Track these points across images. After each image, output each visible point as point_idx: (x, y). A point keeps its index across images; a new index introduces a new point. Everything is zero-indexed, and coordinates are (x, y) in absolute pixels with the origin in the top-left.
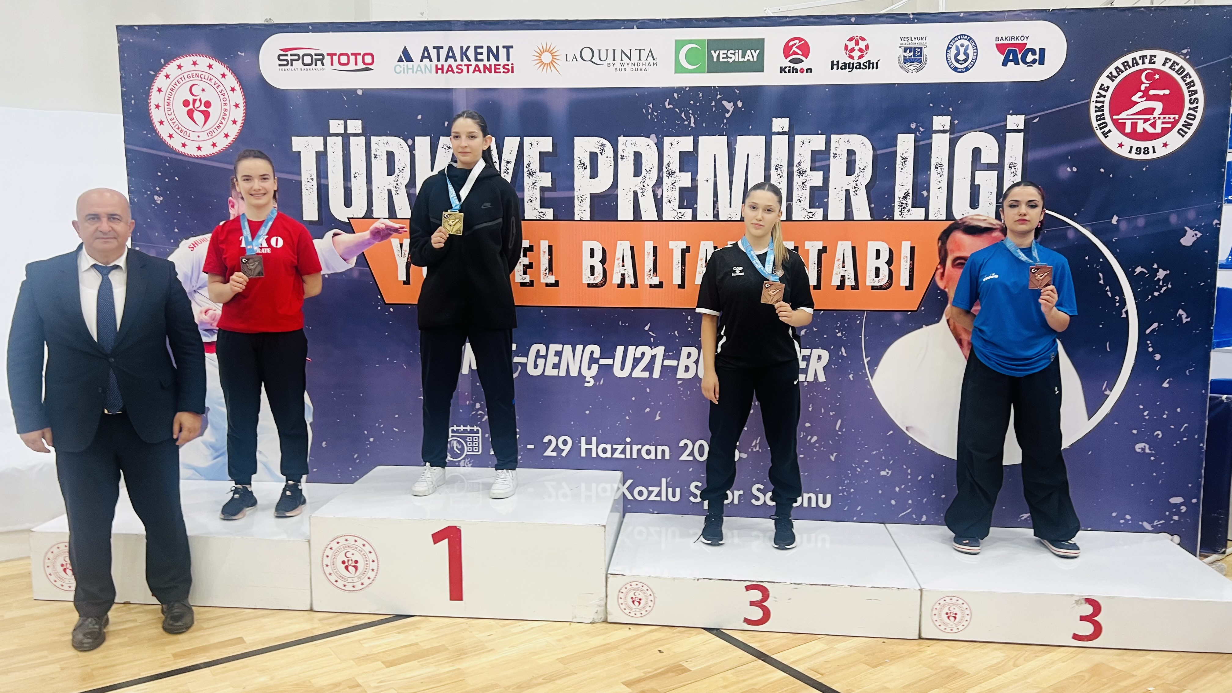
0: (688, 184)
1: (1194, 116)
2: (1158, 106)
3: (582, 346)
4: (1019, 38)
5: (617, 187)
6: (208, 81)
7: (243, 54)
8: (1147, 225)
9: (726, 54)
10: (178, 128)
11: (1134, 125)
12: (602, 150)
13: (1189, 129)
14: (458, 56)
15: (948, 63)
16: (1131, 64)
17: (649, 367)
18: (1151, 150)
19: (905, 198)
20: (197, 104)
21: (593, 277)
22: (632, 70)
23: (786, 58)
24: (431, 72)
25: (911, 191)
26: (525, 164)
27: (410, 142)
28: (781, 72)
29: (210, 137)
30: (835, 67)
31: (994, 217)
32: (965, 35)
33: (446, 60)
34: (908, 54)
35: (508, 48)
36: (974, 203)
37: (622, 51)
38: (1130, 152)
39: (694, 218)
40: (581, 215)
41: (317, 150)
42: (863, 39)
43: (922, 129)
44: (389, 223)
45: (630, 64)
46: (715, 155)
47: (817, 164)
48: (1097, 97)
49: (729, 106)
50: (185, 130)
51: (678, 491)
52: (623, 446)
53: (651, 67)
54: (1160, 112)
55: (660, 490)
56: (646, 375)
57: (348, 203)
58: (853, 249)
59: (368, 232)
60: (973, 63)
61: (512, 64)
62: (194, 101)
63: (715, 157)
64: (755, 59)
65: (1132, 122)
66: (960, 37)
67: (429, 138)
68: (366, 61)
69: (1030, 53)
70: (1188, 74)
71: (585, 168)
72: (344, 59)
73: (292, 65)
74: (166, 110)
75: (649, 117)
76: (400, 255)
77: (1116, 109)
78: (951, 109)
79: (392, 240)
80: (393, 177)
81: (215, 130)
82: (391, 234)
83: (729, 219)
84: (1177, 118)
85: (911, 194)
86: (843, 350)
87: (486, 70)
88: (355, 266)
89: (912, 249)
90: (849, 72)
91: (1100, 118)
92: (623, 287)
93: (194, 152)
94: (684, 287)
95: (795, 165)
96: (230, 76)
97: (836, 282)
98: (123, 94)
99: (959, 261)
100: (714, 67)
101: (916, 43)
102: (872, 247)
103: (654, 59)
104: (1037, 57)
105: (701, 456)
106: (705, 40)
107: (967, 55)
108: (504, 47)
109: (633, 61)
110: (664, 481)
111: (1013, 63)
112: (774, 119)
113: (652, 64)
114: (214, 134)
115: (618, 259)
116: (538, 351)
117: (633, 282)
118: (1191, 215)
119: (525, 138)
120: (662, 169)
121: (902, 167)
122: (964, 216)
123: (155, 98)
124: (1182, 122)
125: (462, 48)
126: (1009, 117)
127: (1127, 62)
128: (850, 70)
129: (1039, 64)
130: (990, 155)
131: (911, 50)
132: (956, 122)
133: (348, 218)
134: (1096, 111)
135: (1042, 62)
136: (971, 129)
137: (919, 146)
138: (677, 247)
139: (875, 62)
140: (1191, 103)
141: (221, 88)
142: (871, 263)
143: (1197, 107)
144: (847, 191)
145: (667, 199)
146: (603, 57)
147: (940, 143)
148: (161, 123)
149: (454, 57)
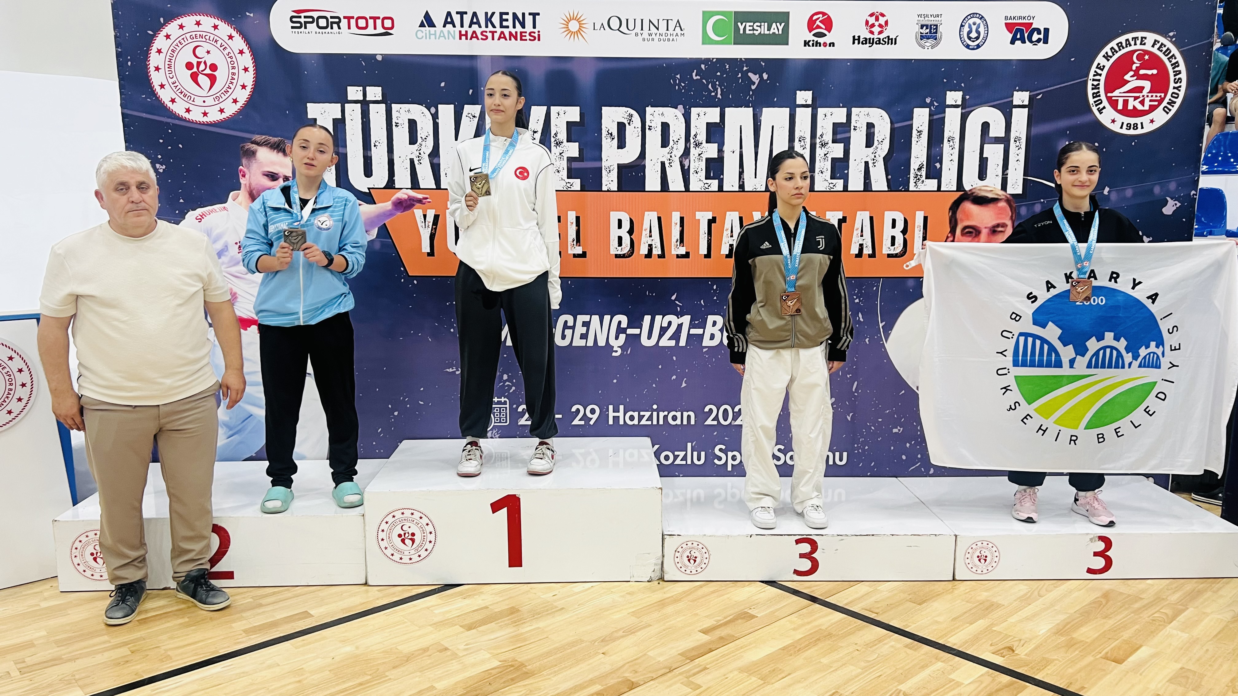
0: (715, 155)
1: (1178, 94)
2: (1147, 85)
3: (609, 317)
4: (1026, 18)
5: (645, 158)
6: (213, 43)
7: (252, 15)
8: (1134, 195)
9: (753, 26)
10: (181, 93)
11: (1126, 102)
12: (630, 120)
13: (1173, 106)
14: (482, 22)
15: (961, 41)
16: (1124, 45)
17: (676, 336)
18: (1139, 126)
19: (919, 169)
20: (202, 67)
21: (620, 248)
22: (660, 40)
23: (810, 32)
24: (454, 38)
25: (925, 163)
26: (553, 134)
27: (433, 110)
28: (805, 46)
29: (217, 102)
30: (856, 42)
31: (1000, 188)
32: (977, 14)
33: (470, 26)
34: (925, 31)
35: (534, 15)
36: (982, 175)
37: (650, 21)
38: (1121, 128)
39: (721, 189)
40: (609, 186)
41: (334, 117)
42: (883, 15)
43: (936, 104)
44: (413, 193)
45: (658, 35)
46: (741, 126)
47: (839, 137)
48: (1094, 75)
49: (755, 78)
50: (189, 94)
51: (703, 454)
52: (650, 413)
53: (679, 38)
54: (1148, 91)
55: (686, 455)
56: (672, 343)
57: (368, 172)
58: (871, 218)
59: (390, 203)
60: (984, 41)
61: (539, 32)
62: (199, 64)
63: (741, 128)
64: (780, 32)
65: (1124, 100)
66: (973, 15)
67: (452, 106)
68: (386, 26)
69: (1036, 32)
70: (1173, 55)
71: (613, 139)
72: (362, 23)
73: (306, 28)
74: (167, 73)
75: (677, 87)
76: (424, 226)
77: (1111, 86)
78: (963, 85)
79: (415, 211)
80: (415, 147)
81: (222, 95)
82: (414, 205)
83: (754, 190)
84: (1162, 97)
85: (925, 166)
86: (860, 315)
87: (512, 38)
88: (376, 238)
89: (926, 219)
90: (870, 47)
91: (1096, 95)
92: (651, 257)
93: (201, 119)
94: (710, 257)
95: (818, 137)
96: (237, 38)
97: (855, 250)
98: (118, 55)
99: (967, 230)
100: (741, 39)
101: (932, 20)
102: (889, 216)
103: (681, 30)
104: (1041, 36)
105: (725, 420)
106: (732, 12)
107: (978, 32)
108: (530, 14)
109: (660, 31)
110: (689, 445)
111: (1020, 41)
112: (798, 92)
113: (679, 35)
114: (221, 100)
115: (646, 230)
116: (566, 322)
117: (660, 253)
118: (1172, 186)
119: (552, 107)
120: (690, 140)
121: (918, 140)
122: (973, 187)
123: (154, 60)
124: (1167, 100)
125: (486, 14)
126: (1015, 93)
127: (1121, 43)
128: (871, 45)
129: (1044, 43)
130: (997, 130)
131: (927, 26)
132: (968, 97)
133: (369, 189)
134: (1093, 89)
135: (1046, 41)
136: (981, 104)
137: (933, 120)
138: (703, 217)
139: (894, 38)
140: (1176, 83)
141: (228, 50)
142: (888, 232)
143: (1180, 87)
144: (867, 163)
145: (694, 170)
146: (631, 26)
147: (952, 117)
148: (162, 86)
149: (478, 23)
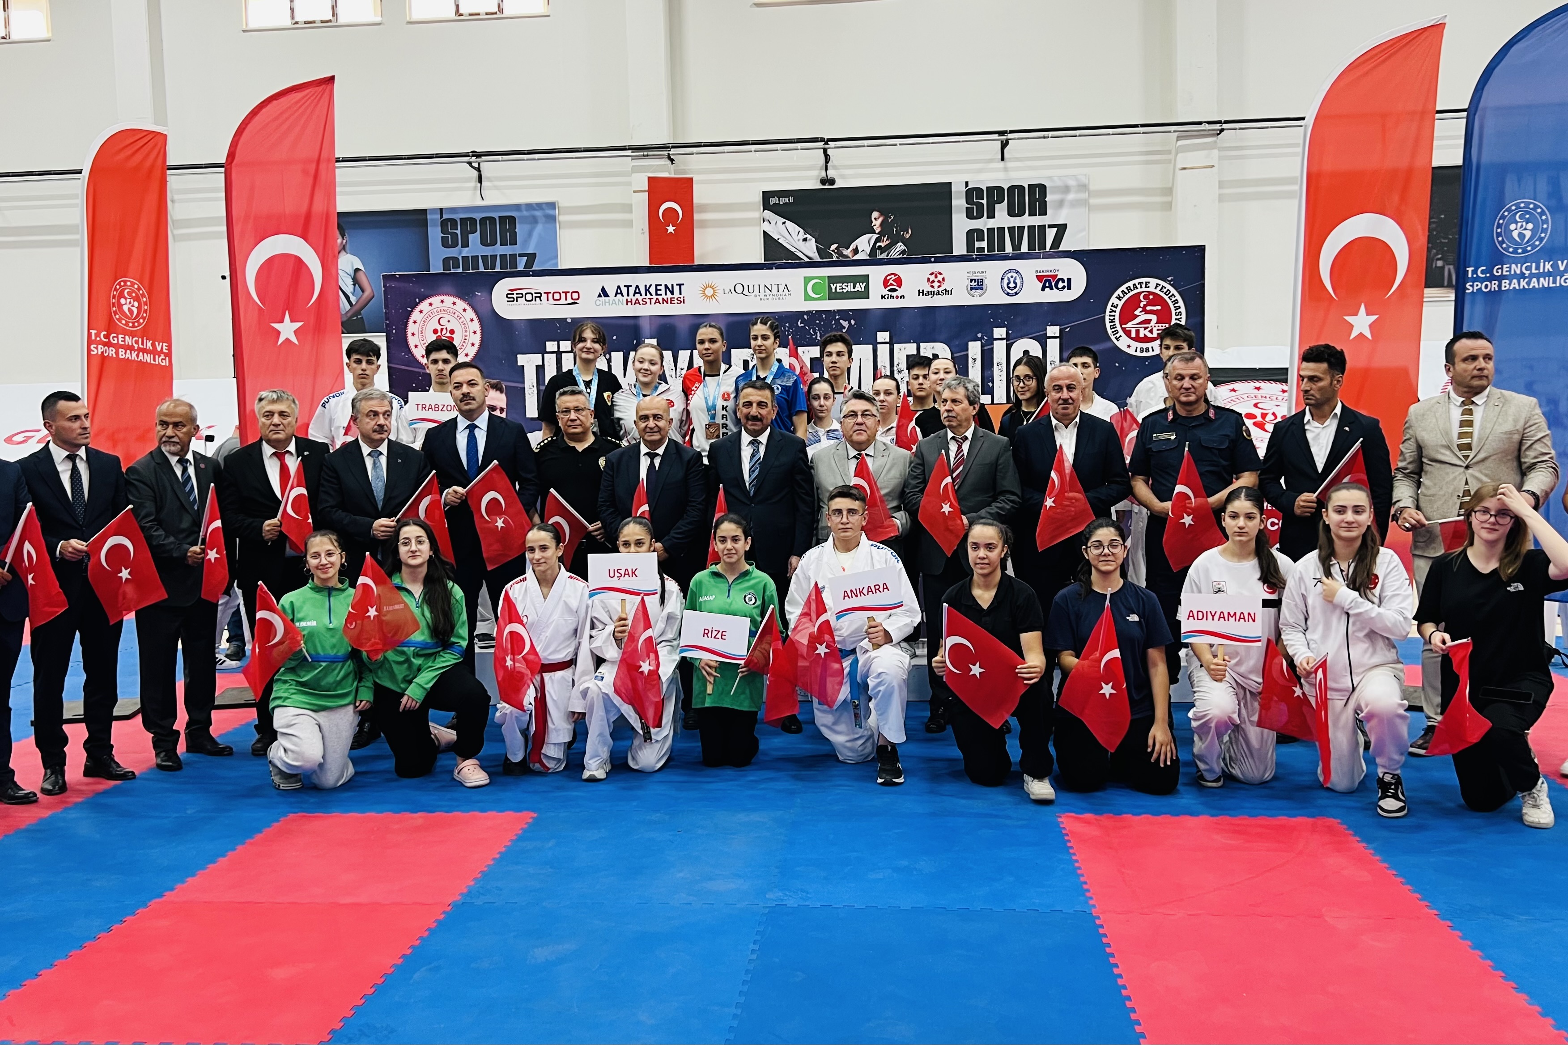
2: (1154, 318)
4: (1052, 271)
6: (452, 315)
7: (480, 294)
9: (842, 286)
11: (1138, 332)
14: (643, 291)
15: (1003, 290)
16: (1132, 288)
18: (1150, 349)
20: (444, 332)
22: (773, 299)
23: (886, 288)
24: (623, 305)
28: (882, 299)
30: (921, 294)
32: (1013, 270)
33: (634, 295)
34: (973, 284)
35: (680, 285)
37: (765, 286)
38: (1136, 351)
41: (537, 364)
42: (940, 274)
43: (986, 338)
45: (771, 296)
48: (1110, 312)
53: (787, 297)
54: (1155, 322)
60: (1020, 290)
61: (684, 297)
62: (442, 330)
64: (863, 290)
65: (1136, 330)
66: (1010, 271)
67: (621, 353)
68: (574, 298)
69: (1061, 282)
70: (1173, 294)
73: (517, 301)
74: (419, 336)
77: (1124, 320)
78: (1006, 323)
87: (664, 302)
91: (1112, 327)
95: (895, 364)
96: (469, 310)
100: (833, 296)
101: (980, 276)
103: (789, 291)
104: (1066, 284)
106: (826, 276)
107: (1015, 283)
108: (677, 285)
109: (773, 292)
111: (1049, 289)
112: (878, 333)
113: (787, 295)
121: (973, 366)
123: (411, 328)
125: (644, 286)
126: (1048, 327)
127: (1130, 287)
128: (932, 296)
131: (975, 281)
132: (1011, 332)
134: (1110, 322)
135: (1069, 288)
136: (1022, 337)
137: (984, 350)
139: (950, 290)
140: (1176, 315)
141: (463, 319)
143: (1181, 318)
146: (751, 290)
147: (999, 348)
148: (416, 346)
149: (640, 293)
